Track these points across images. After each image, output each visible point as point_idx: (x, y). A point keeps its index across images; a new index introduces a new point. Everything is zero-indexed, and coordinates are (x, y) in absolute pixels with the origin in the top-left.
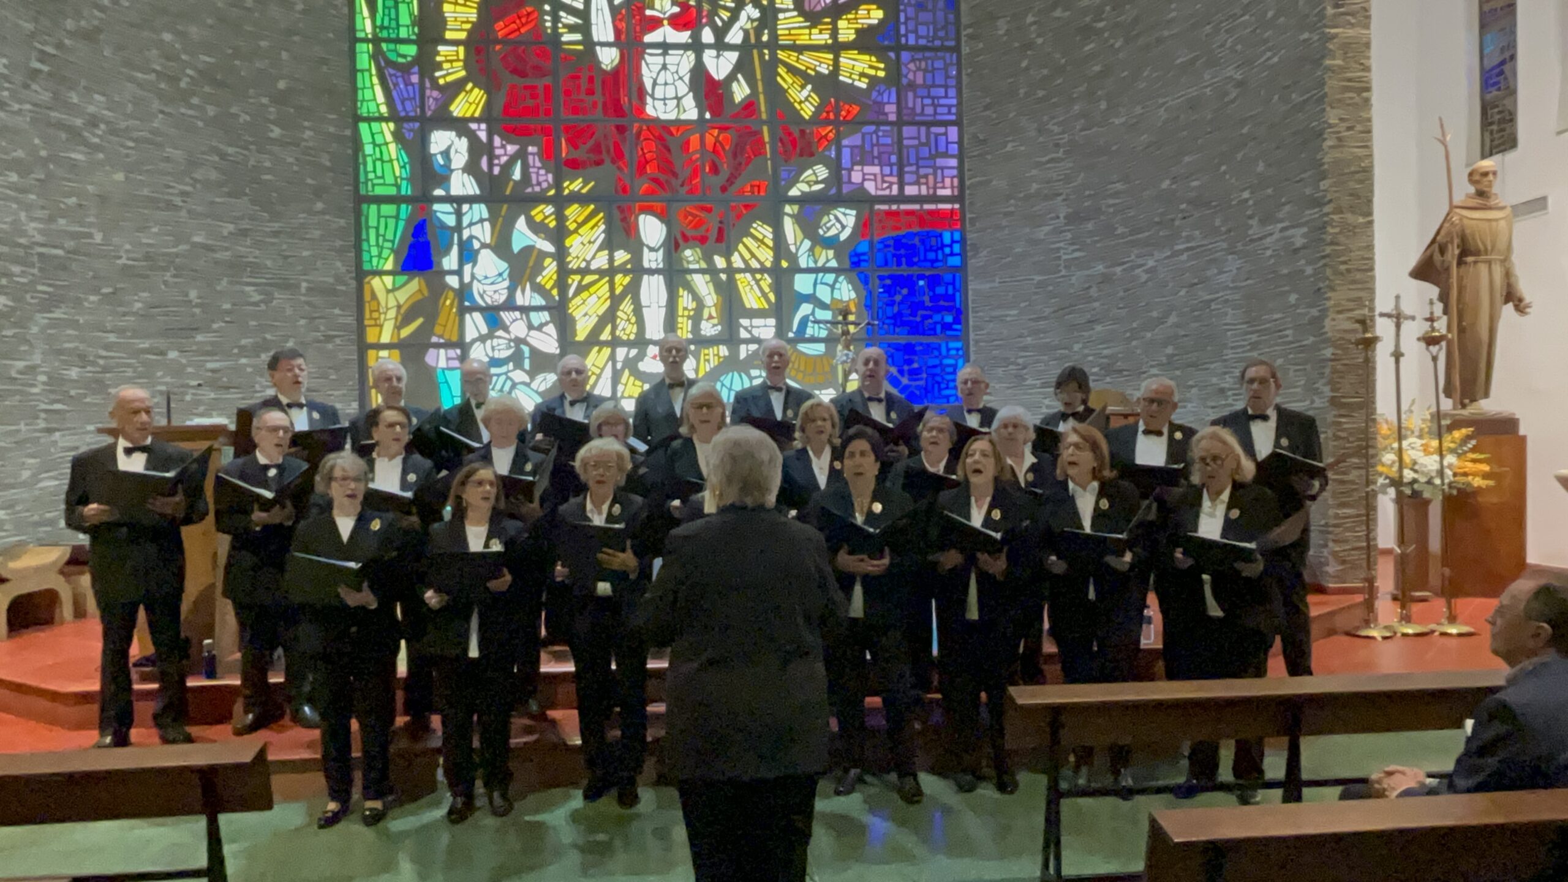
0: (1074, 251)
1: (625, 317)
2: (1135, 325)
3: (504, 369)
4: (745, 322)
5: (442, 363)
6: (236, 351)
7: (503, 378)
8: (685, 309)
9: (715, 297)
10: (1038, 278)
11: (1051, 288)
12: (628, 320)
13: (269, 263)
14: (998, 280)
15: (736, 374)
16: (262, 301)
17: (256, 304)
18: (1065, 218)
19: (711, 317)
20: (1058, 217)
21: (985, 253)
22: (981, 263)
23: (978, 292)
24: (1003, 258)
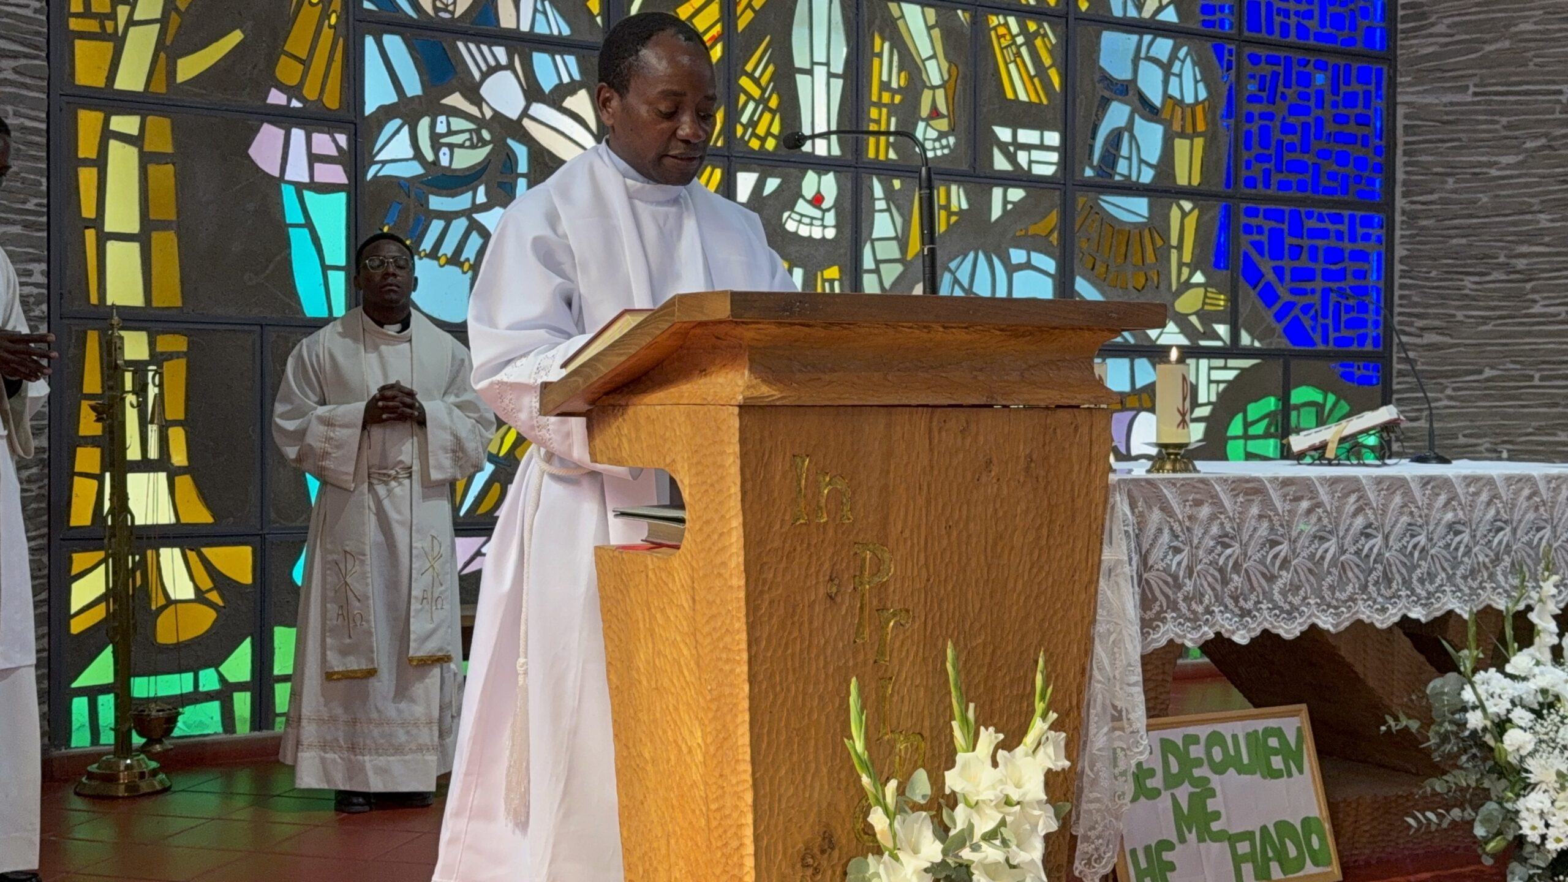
1: (756, 92)
3: (463, 202)
4: (1004, 134)
5: (298, 171)
7: (459, 226)
8: (885, 86)
9: (945, 65)
12: (763, 101)
15: (981, 257)
19: (935, 114)
21: (1441, 28)
22: (1431, 49)
23: (1417, 112)
24: (1485, 43)
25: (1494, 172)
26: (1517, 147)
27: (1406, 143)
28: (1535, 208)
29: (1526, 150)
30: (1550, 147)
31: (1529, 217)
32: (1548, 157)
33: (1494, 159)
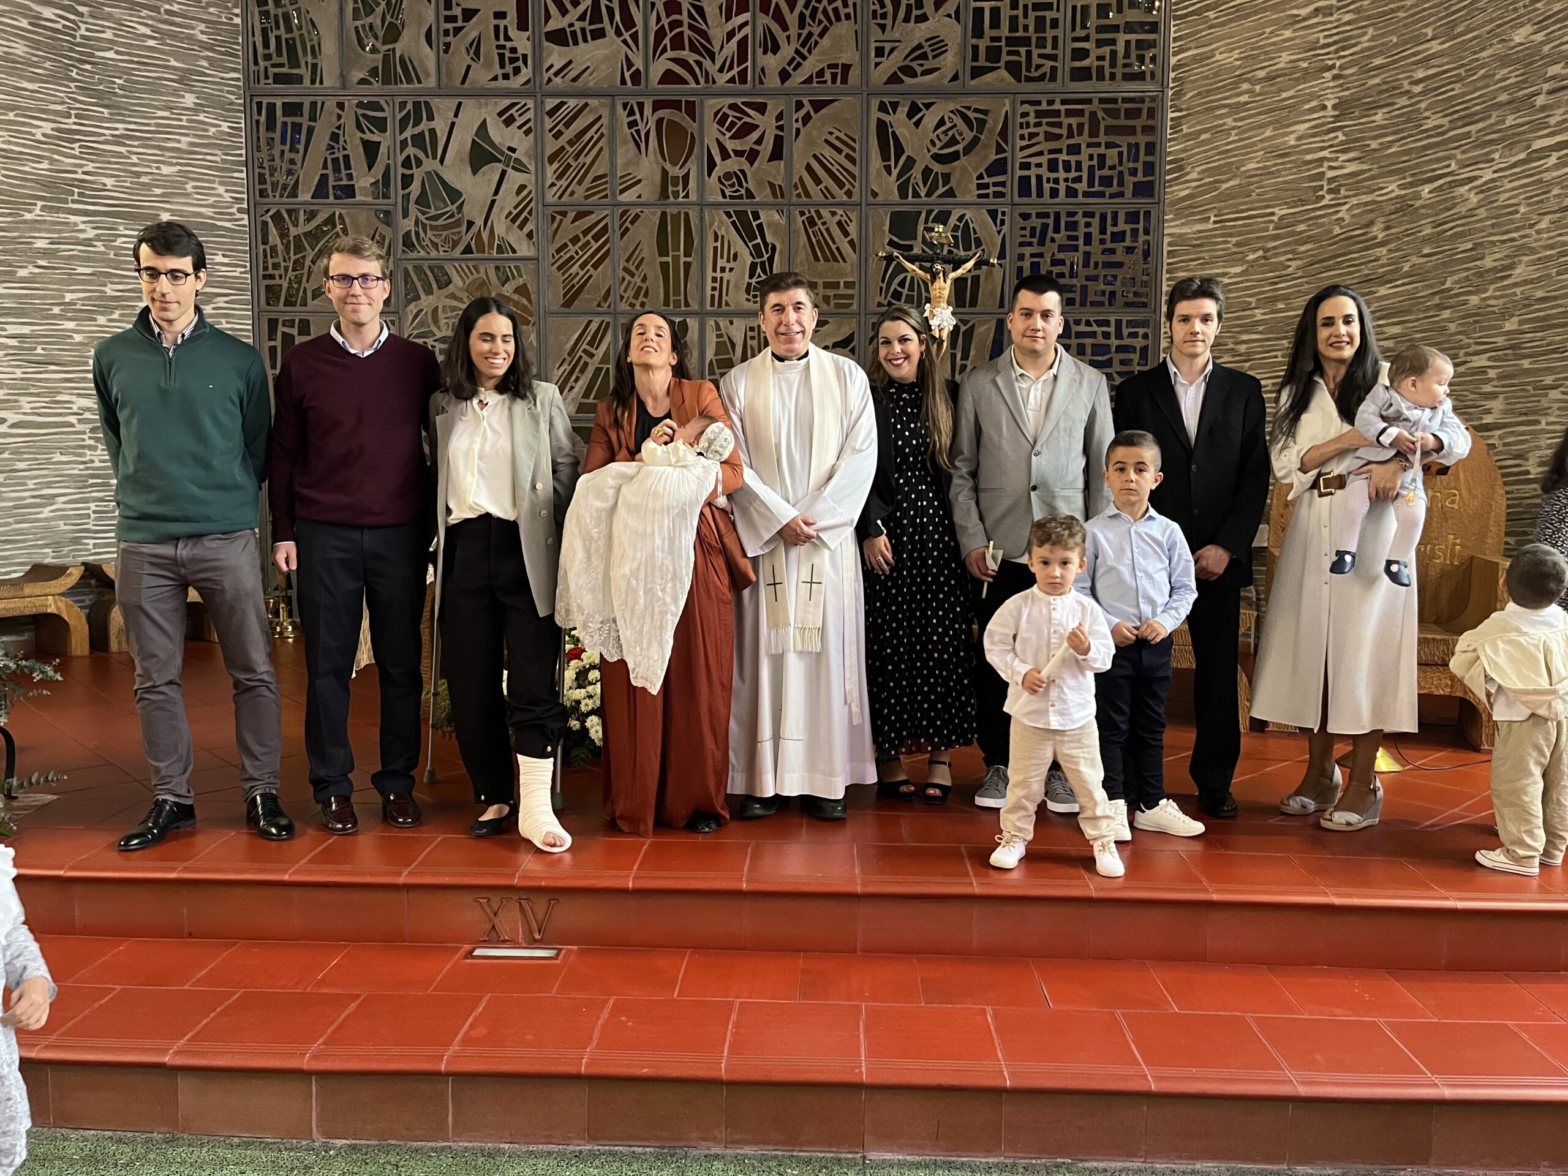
0: (1349, 161)
2: (1448, 285)
6: (56, 310)
10: (1280, 212)
11: (1301, 227)
13: (109, 182)
14: (1213, 219)
16: (98, 238)
17: (88, 242)
18: (1335, 107)
20: (1324, 107)
21: (1194, 175)
22: (1187, 192)
23: (1179, 240)
24: (1223, 182)
25: (1226, 280)
26: (1242, 259)
27: (1169, 264)
28: (1253, 305)
29: (1248, 262)
30: (1265, 258)
31: (1248, 312)
32: (1264, 265)
33: (1227, 270)
